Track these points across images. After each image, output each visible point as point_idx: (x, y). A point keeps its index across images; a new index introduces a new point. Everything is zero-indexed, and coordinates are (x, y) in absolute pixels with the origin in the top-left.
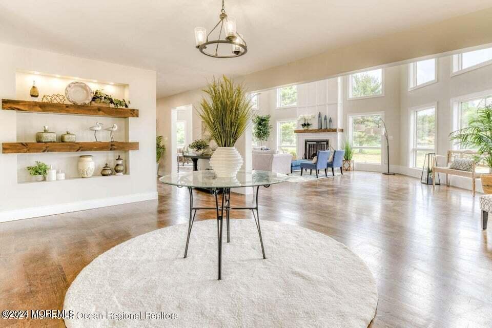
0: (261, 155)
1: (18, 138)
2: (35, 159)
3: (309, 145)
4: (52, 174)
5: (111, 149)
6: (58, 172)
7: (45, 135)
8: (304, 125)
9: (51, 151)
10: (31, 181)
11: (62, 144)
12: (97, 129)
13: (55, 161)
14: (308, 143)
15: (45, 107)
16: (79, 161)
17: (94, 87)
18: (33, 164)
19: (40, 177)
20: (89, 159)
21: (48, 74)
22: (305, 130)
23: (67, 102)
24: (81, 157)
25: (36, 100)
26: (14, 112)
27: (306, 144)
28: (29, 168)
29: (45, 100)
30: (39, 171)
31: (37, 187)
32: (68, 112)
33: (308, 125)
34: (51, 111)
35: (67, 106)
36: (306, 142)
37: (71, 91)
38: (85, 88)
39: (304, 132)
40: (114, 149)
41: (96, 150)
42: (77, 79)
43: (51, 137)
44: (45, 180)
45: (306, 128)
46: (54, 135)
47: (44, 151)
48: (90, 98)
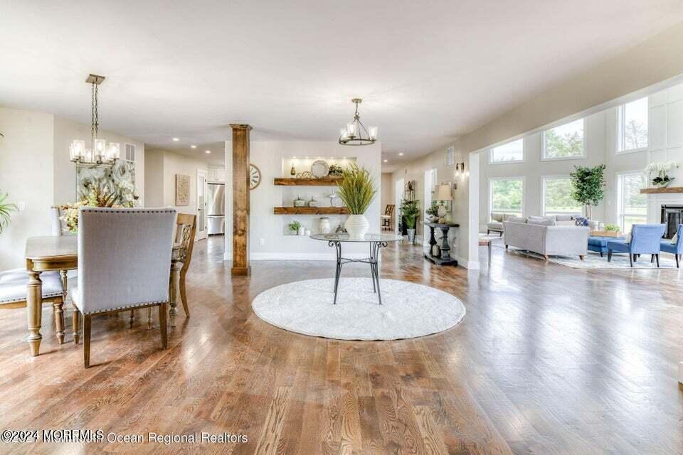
0: (536, 227)
1: (283, 204)
2: (294, 218)
3: (669, 214)
4: (302, 230)
5: (341, 214)
6: (306, 230)
7: (298, 202)
8: (658, 180)
9: (300, 213)
10: (290, 234)
11: (309, 209)
12: (333, 196)
13: (306, 221)
14: (667, 210)
15: (298, 182)
16: (320, 222)
17: (331, 162)
18: (292, 223)
19: (295, 232)
20: (327, 220)
21: (302, 157)
22: (659, 189)
23: (313, 177)
24: (321, 218)
25: (294, 177)
26: (281, 186)
27: (663, 211)
28: (290, 225)
29: (299, 177)
30: (295, 228)
31: (293, 239)
32: (311, 184)
33: (666, 179)
34: (301, 184)
35: (311, 180)
36: (664, 208)
37: (314, 167)
38: (324, 164)
39: (657, 193)
40: (343, 213)
41: (330, 213)
42: (320, 159)
43: (301, 203)
44: (297, 234)
45: (659, 185)
46: (303, 202)
47: (296, 213)
48: (328, 173)
